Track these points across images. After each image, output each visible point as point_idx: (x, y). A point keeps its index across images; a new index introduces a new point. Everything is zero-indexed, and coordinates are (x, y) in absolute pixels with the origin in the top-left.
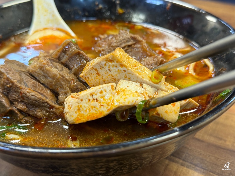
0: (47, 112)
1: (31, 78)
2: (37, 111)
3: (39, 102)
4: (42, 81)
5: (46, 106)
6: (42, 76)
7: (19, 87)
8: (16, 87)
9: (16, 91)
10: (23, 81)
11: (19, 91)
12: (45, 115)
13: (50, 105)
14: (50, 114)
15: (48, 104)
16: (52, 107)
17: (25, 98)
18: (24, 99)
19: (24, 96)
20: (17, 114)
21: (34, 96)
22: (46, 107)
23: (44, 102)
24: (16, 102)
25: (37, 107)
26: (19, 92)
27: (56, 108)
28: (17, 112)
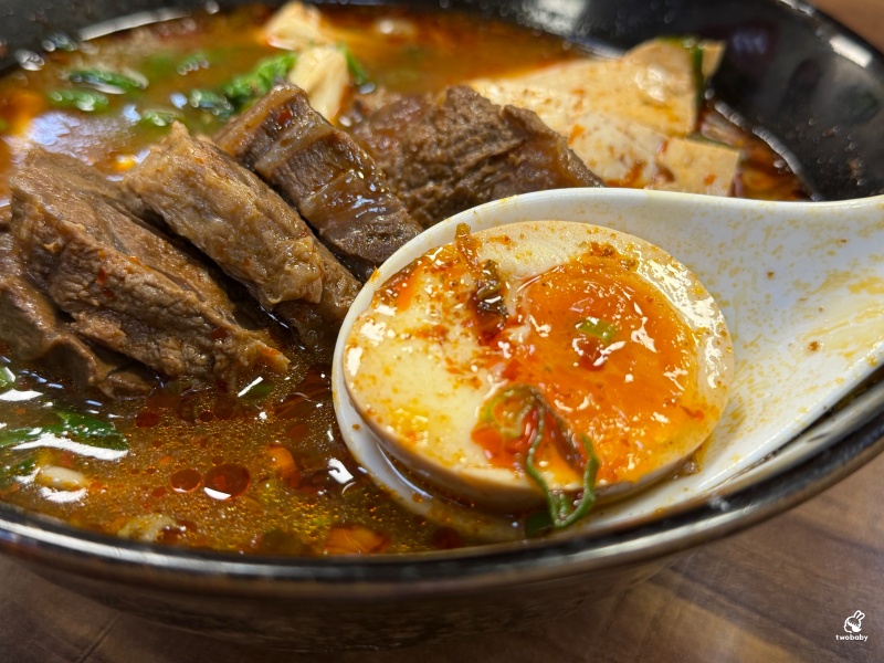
0: (203, 349)
1: (133, 221)
2: (165, 347)
3: (170, 312)
4: (186, 226)
5: (197, 328)
6: (185, 208)
7: (96, 250)
8: (81, 251)
9: (80, 268)
10: (107, 230)
11: (96, 265)
12: (192, 362)
13: (213, 324)
14: (212, 360)
15: (207, 319)
16: (221, 332)
17: (117, 293)
18: (115, 299)
19: (115, 287)
20: (84, 360)
21: (153, 286)
22: (200, 333)
23: (191, 310)
24: (79, 312)
25: (164, 330)
26: (96, 271)
27: (237, 338)
28: (83, 351)
